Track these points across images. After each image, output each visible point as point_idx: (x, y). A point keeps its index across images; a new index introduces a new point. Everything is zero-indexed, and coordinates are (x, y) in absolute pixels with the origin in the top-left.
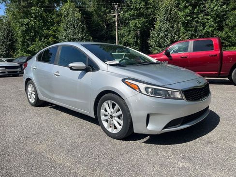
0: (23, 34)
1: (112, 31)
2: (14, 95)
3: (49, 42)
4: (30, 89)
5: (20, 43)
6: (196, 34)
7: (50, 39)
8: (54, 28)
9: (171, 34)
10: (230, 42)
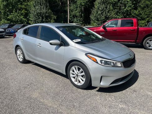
0: (4, 7)
1: (65, 7)
2: (6, 54)
3: (22, 13)
4: (19, 52)
5: (3, 14)
6: (120, 11)
7: (23, 11)
8: (26, 4)
9: (105, 12)
10: (141, 18)
